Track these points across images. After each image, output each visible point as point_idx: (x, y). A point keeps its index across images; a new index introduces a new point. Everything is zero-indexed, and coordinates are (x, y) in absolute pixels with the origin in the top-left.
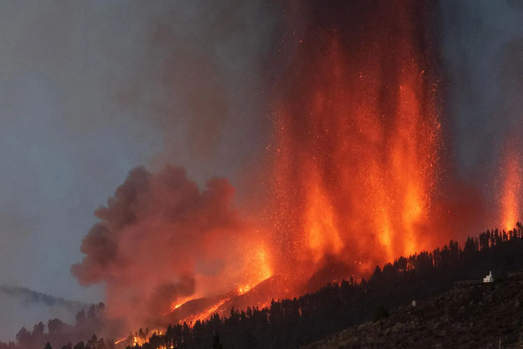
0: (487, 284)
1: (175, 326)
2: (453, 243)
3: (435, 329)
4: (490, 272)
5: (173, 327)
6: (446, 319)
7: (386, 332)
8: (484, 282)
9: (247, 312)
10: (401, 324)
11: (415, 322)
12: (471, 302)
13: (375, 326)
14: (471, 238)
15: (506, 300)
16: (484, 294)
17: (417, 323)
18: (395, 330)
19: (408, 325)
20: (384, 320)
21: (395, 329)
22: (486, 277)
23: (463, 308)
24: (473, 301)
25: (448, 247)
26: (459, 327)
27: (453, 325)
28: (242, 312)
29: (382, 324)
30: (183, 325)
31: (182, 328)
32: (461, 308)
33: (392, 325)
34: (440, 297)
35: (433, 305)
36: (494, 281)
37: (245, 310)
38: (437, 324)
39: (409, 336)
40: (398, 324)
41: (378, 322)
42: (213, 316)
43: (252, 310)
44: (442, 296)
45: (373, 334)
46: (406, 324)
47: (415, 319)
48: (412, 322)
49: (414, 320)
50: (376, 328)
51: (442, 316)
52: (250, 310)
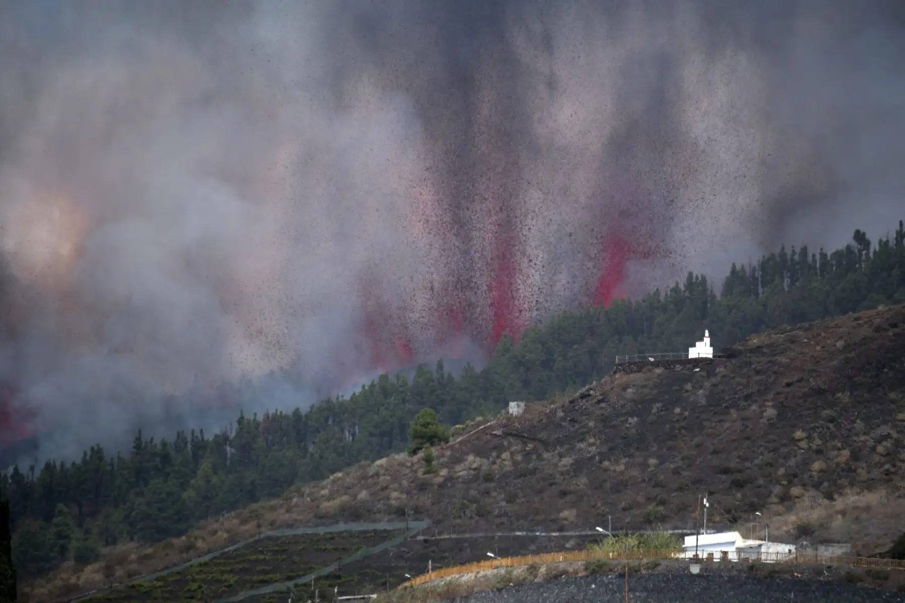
0: (698, 361)
2: (694, 280)
3: (562, 474)
4: (707, 331)
6: (590, 447)
7: (439, 479)
8: (690, 357)
9: (175, 444)
10: (478, 459)
11: (512, 454)
12: (656, 407)
13: (413, 464)
14: (738, 267)
15: (743, 403)
16: (689, 387)
17: (519, 458)
18: (462, 473)
19: (494, 463)
20: (435, 451)
21: (461, 471)
22: (694, 346)
23: (633, 420)
24: (659, 405)
25: (683, 288)
26: (621, 467)
27: (606, 463)
29: (428, 460)
32: (630, 420)
33: (456, 460)
34: (578, 394)
35: (560, 414)
36: (714, 356)
37: (171, 440)
38: (567, 461)
39: (495, 491)
40: (471, 458)
41: (419, 455)
44: (583, 390)
45: (405, 483)
46: (491, 459)
47: (513, 449)
48: (506, 455)
50: (415, 468)
51: (580, 440)
52: (184, 438)
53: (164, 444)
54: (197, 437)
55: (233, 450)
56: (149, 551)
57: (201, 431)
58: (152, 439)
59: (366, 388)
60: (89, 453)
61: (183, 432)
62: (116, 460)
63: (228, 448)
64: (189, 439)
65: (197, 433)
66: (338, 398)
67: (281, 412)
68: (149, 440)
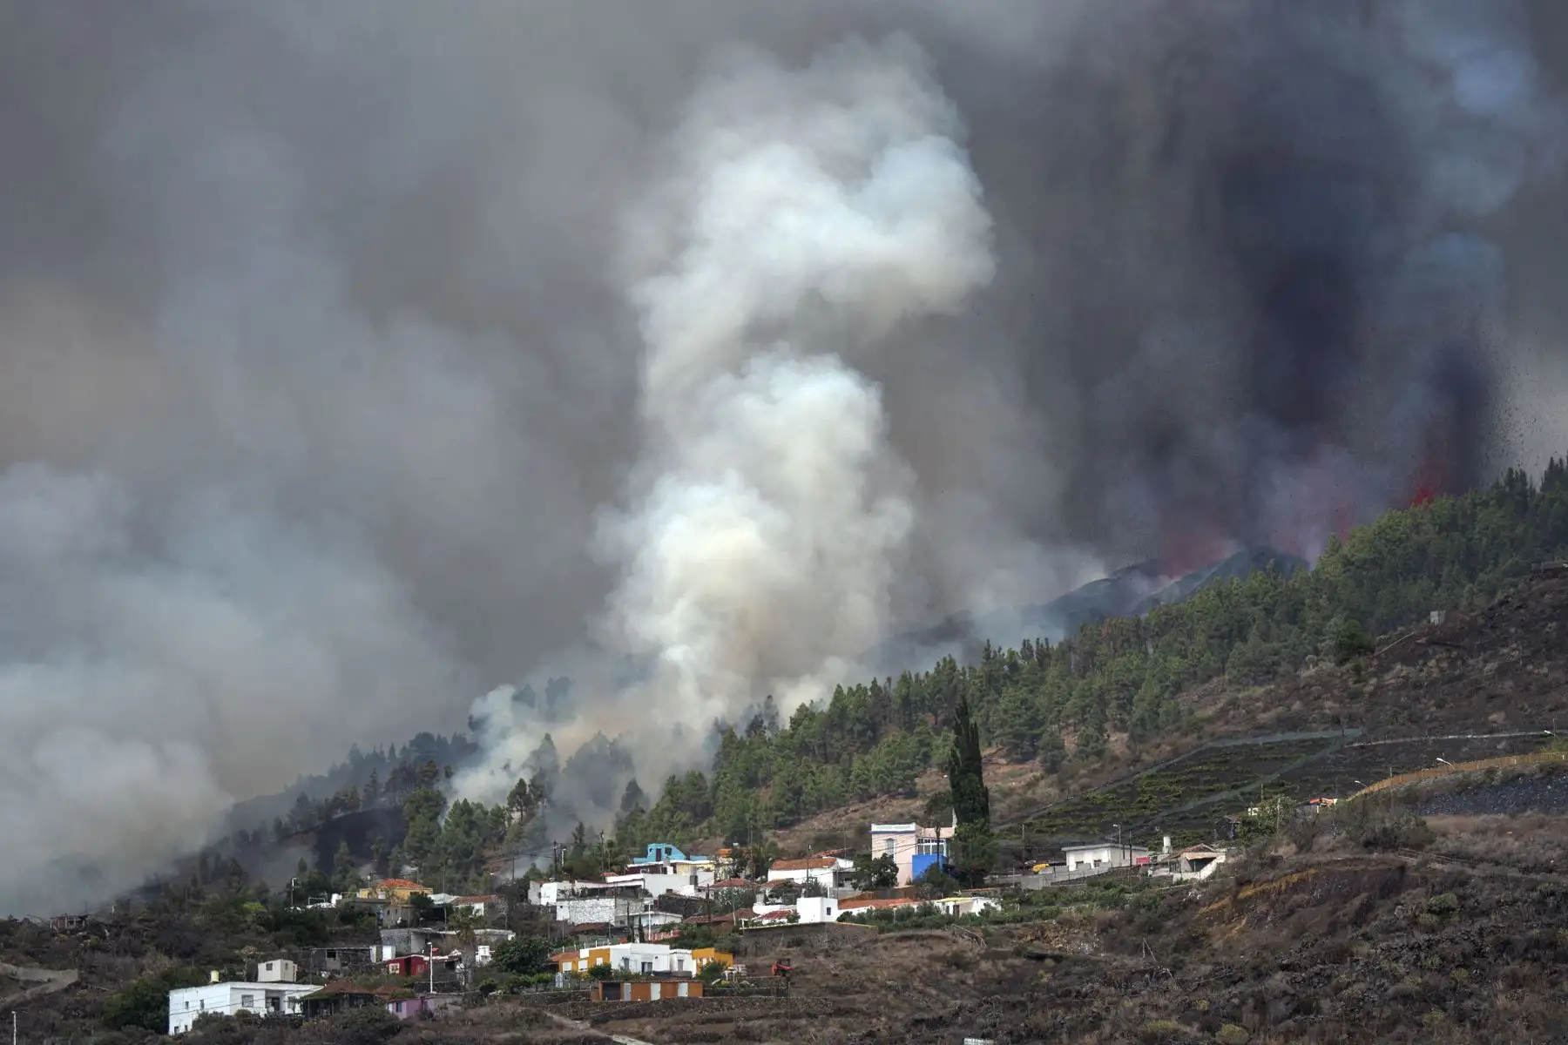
1: (850, 689)
2: (1514, 476)
3: (1487, 679)
5: (845, 692)
6: (1513, 652)
7: (1369, 689)
9: (1021, 652)
10: (1404, 668)
11: (1438, 661)
13: (1342, 674)
14: (1556, 461)
17: (1445, 665)
18: (1391, 681)
19: (1421, 670)
20: (1362, 661)
21: (1389, 679)
23: (1553, 625)
25: (1503, 484)
26: (1545, 670)
27: (1530, 667)
28: (1012, 654)
29: (1357, 670)
30: (869, 687)
31: (867, 693)
32: (1550, 625)
33: (1384, 669)
34: (1497, 601)
35: (1481, 621)
37: (1018, 649)
38: (1491, 666)
39: (1425, 697)
40: (1399, 667)
41: (1348, 665)
42: (942, 664)
43: (1035, 648)
44: (1501, 598)
45: (1337, 692)
46: (1418, 667)
48: (1432, 663)
49: (1437, 657)
50: (1344, 677)
51: (1503, 646)
52: (1030, 648)
54: (1042, 646)
55: (1078, 657)
57: (1046, 640)
58: (1000, 649)
60: (943, 667)
61: (1028, 641)
62: (966, 670)
63: (1073, 656)
65: (1042, 642)
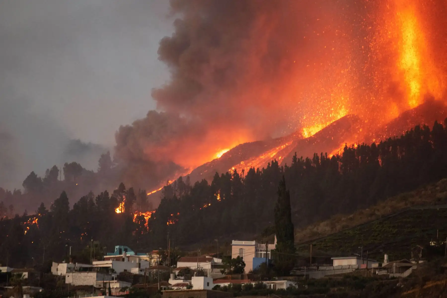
5: (220, 176)
9: (313, 159)
30: (233, 174)
31: (231, 177)
37: (311, 157)
53: (307, 159)
54: (324, 156)
55: (342, 164)
56: (351, 216)
57: (326, 154)
58: (302, 157)
59: (409, 133)
60: (271, 164)
61: (317, 154)
62: (284, 167)
63: (339, 163)
64: (320, 158)
65: (324, 154)
66: (394, 138)
67: (366, 144)
68: (300, 158)
